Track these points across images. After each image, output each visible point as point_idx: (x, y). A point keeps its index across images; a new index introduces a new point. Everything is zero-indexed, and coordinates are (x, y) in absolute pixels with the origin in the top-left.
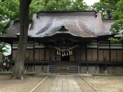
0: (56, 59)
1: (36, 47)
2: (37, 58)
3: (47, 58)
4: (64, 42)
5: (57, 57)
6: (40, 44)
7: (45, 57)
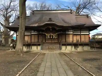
0: (45, 41)
1: (32, 33)
2: (33, 41)
3: (40, 40)
4: (51, 30)
5: (46, 40)
6: (35, 32)
7: (38, 40)
